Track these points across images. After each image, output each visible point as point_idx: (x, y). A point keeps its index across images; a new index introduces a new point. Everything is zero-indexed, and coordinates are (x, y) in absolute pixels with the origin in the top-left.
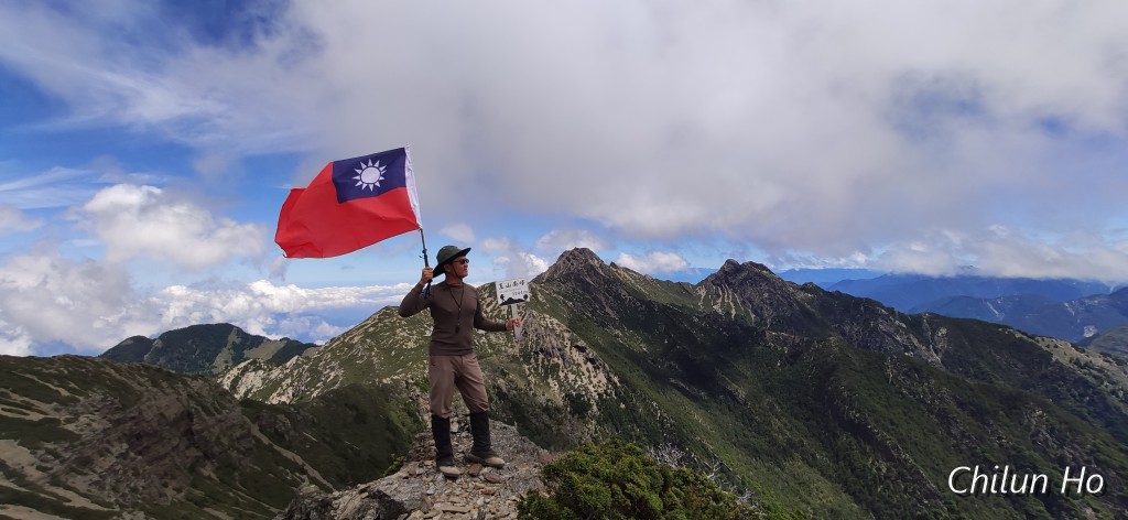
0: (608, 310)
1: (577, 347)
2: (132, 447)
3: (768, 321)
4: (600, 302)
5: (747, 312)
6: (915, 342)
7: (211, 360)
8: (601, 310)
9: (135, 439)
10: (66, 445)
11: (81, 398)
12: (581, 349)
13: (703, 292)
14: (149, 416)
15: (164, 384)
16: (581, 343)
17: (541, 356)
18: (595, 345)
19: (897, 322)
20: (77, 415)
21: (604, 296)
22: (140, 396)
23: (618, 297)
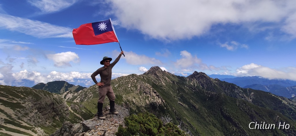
0: (163, 83)
1: (154, 92)
2: (39, 111)
3: (205, 88)
4: (161, 80)
5: (200, 85)
6: (245, 96)
7: (60, 90)
8: (161, 82)
9: (39, 109)
10: (22, 109)
11: (26, 98)
12: (155, 93)
13: (188, 80)
14: (43, 103)
15: (47, 95)
16: (155, 91)
17: (144, 94)
18: (158, 92)
19: (240, 90)
20: (25, 102)
22: (41, 98)
23: (165, 79)
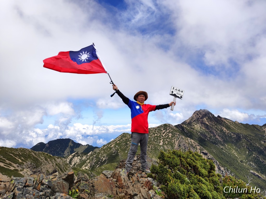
0: (217, 137)
1: (203, 153)
4: (213, 133)
7: (63, 152)
8: (214, 137)
11: (25, 163)
12: (206, 154)
14: (44, 171)
16: (205, 151)
18: (211, 153)
20: (23, 169)
21: (215, 130)
22: (41, 163)
23: (222, 131)
